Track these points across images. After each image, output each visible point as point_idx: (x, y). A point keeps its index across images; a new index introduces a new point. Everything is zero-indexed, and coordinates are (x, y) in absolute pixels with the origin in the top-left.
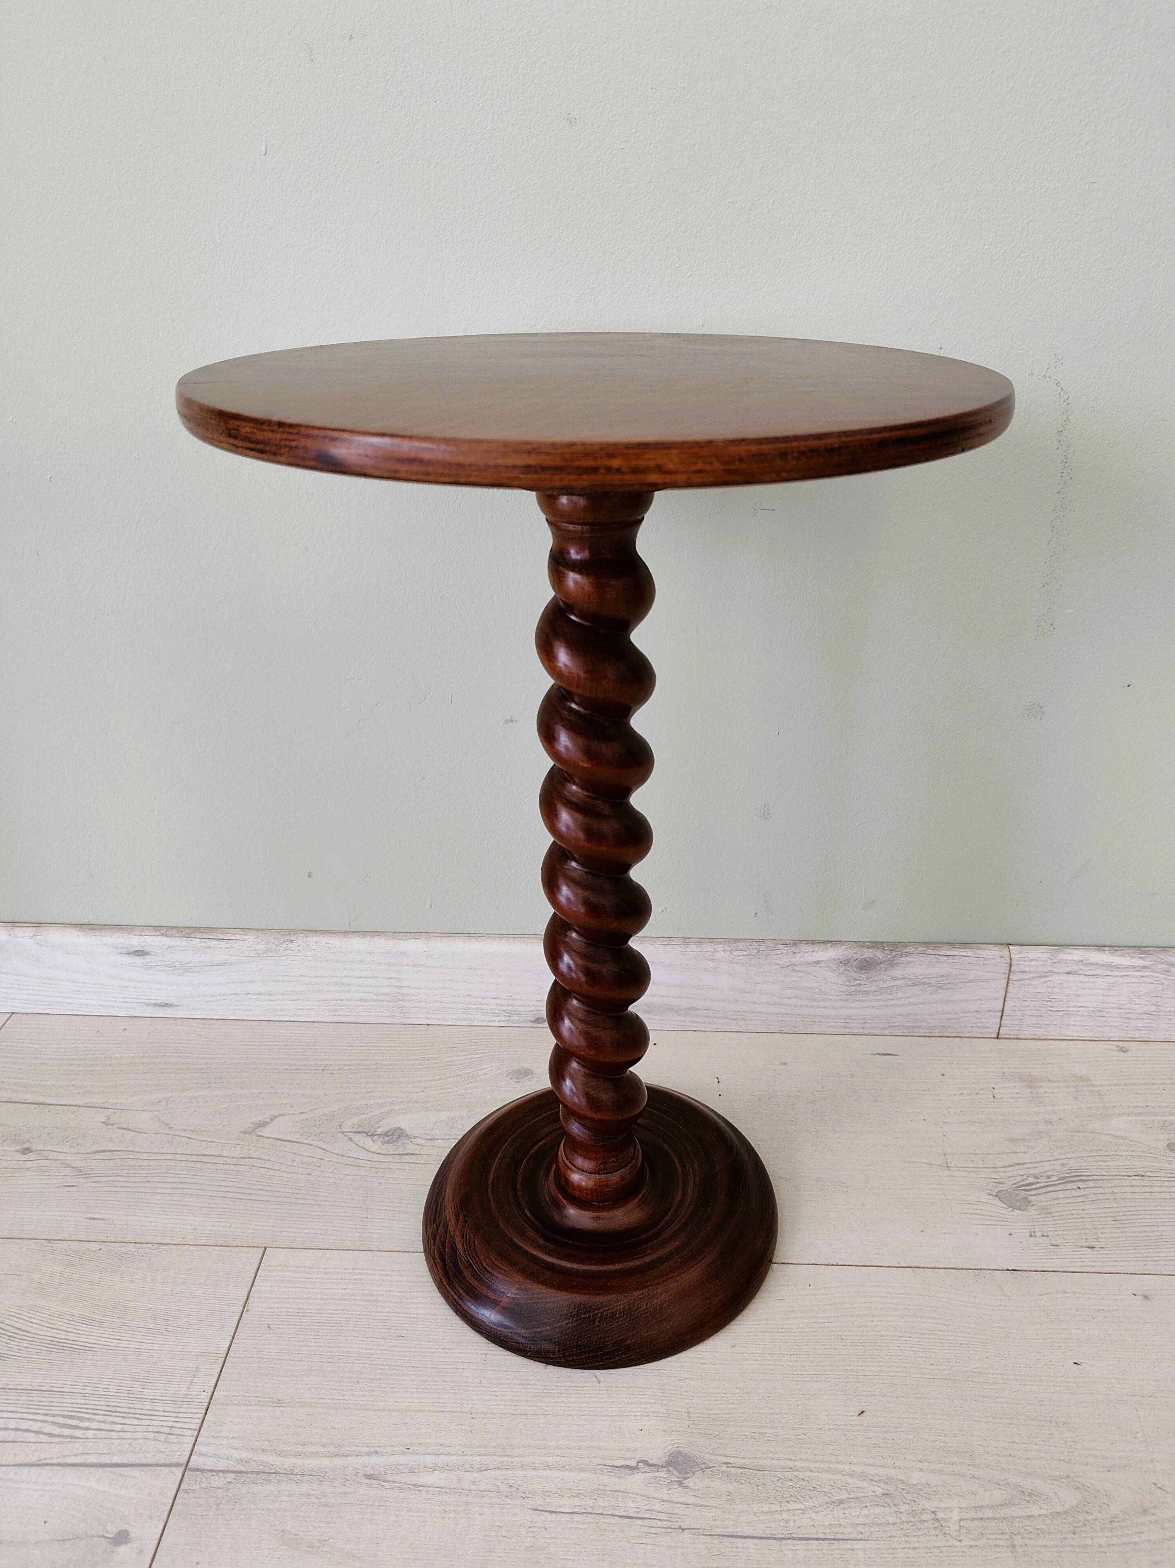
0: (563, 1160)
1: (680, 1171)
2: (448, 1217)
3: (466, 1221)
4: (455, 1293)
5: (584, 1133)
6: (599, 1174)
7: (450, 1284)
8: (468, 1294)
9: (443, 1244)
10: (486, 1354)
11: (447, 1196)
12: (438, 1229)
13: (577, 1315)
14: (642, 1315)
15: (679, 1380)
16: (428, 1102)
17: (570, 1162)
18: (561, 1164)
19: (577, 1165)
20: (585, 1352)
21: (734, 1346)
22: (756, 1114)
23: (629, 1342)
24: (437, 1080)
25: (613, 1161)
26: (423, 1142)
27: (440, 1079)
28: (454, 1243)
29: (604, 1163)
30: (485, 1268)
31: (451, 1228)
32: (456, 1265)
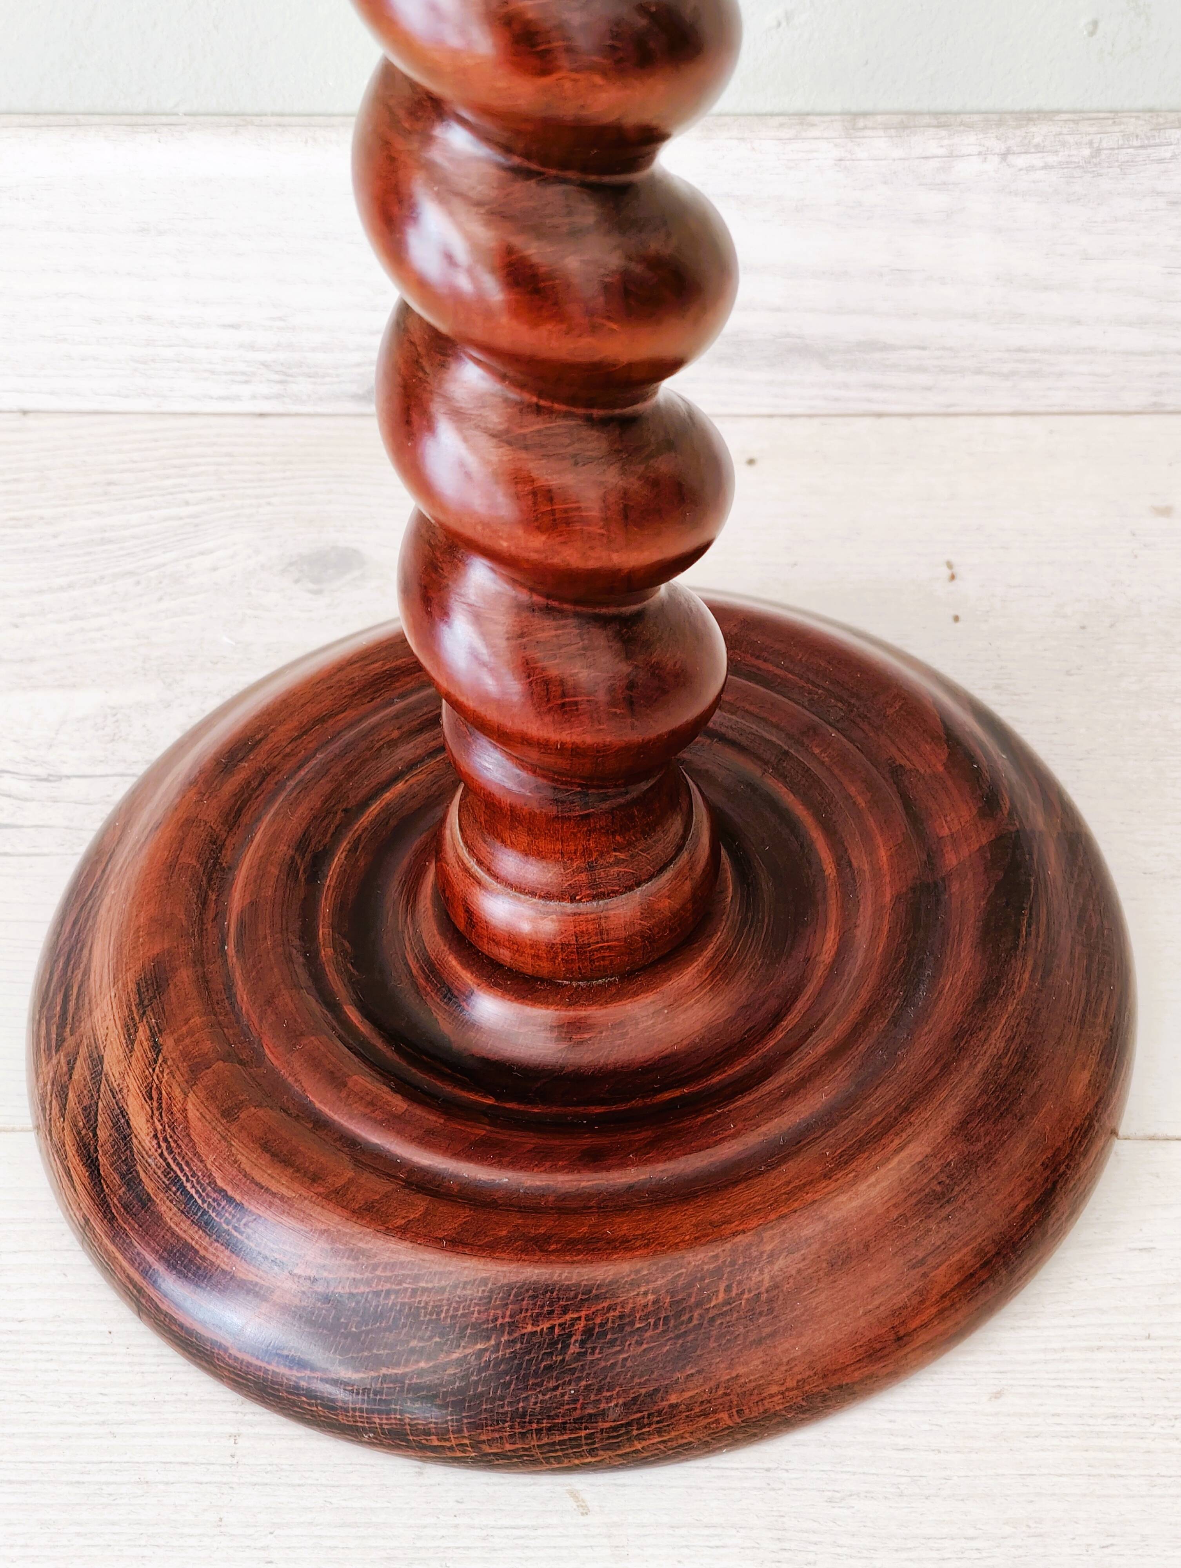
0: (458, 857)
1: (830, 870)
2: (101, 1033)
3: (156, 1048)
4: (132, 1262)
5: (521, 784)
6: (572, 900)
7: (116, 1233)
8: (171, 1266)
9: (90, 1113)
10: (235, 1437)
11: (96, 964)
12: (71, 1069)
13: (513, 1326)
14: (712, 1320)
15: (830, 1500)
16: (32, 660)
17: (480, 863)
18: (454, 870)
19: (503, 873)
20: (539, 1431)
21: (998, 1395)
22: (1068, 673)
23: (673, 1399)
24: (62, 589)
25: (618, 862)
26: (23, 787)
27: (71, 586)
28: (123, 1113)
29: (591, 868)
30: (221, 1191)
31: (113, 1064)
32: (130, 1179)
